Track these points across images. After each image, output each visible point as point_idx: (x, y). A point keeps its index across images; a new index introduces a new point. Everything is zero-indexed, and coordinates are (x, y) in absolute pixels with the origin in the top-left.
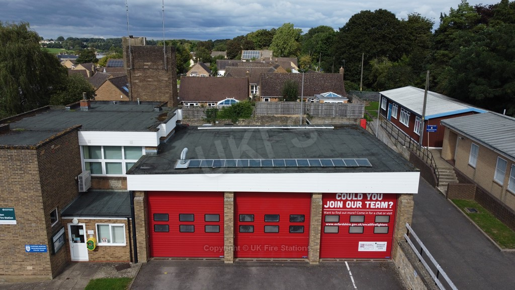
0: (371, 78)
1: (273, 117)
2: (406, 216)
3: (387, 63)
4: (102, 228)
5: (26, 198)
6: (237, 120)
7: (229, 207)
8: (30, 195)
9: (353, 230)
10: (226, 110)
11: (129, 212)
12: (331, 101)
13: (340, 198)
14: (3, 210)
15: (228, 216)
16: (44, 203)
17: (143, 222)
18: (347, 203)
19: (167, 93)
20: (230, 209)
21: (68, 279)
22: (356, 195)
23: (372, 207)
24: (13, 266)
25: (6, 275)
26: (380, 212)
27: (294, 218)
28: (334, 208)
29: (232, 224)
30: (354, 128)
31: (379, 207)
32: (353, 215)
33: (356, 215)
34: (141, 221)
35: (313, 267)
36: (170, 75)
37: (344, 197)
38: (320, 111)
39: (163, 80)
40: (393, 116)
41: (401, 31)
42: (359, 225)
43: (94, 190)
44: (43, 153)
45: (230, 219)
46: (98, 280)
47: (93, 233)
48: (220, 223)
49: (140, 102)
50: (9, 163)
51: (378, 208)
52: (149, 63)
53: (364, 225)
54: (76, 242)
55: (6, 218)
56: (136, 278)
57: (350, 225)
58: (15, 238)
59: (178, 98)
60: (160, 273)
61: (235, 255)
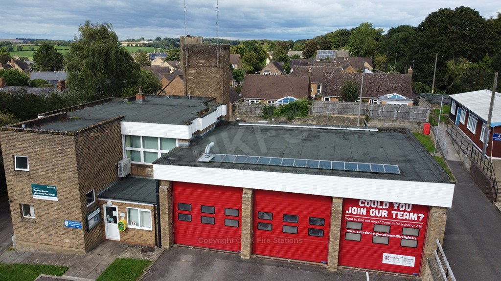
0: (445, 80)
1: (330, 116)
2: (437, 231)
3: (466, 64)
4: (132, 212)
5: (65, 178)
6: (293, 118)
7: (247, 203)
8: (69, 176)
9: (377, 240)
10: (283, 108)
11: (155, 199)
12: (393, 103)
13: (363, 205)
14: (48, 187)
15: (245, 212)
16: (80, 184)
17: (167, 210)
18: (371, 210)
19: (218, 89)
20: (248, 205)
21: (98, 255)
22: (382, 203)
23: (399, 217)
24: (55, 237)
25: (49, 245)
26: (408, 223)
27: (314, 221)
28: (357, 215)
29: (249, 220)
30: (401, 132)
31: (408, 219)
32: (377, 224)
33: (381, 224)
34: (165, 209)
35: (330, 273)
36: (221, 72)
37: (368, 204)
38: (380, 113)
39: (215, 77)
40: (461, 121)
41: (485, 30)
42: (384, 235)
43: (133, 177)
44: (81, 139)
45: (247, 215)
46: (123, 259)
47: (124, 216)
48: (238, 218)
49: (191, 97)
50: (53, 147)
51: (406, 220)
52: (203, 61)
53: (389, 236)
54: (110, 222)
55: (50, 194)
56: (156, 262)
57: (374, 234)
58: (57, 213)
59: (240, 95)
60: (178, 260)
61: (253, 252)
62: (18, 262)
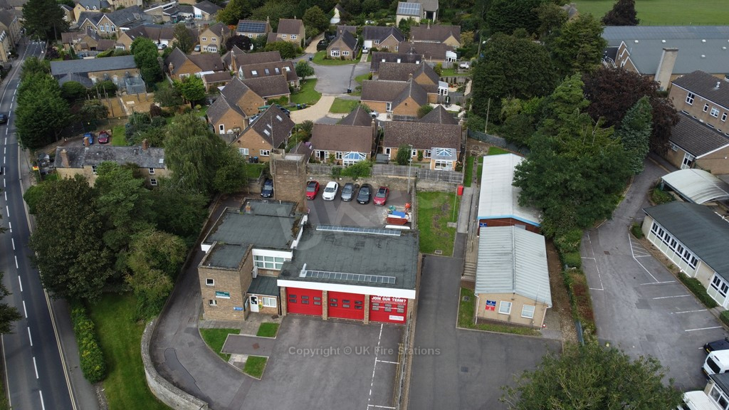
0: (500, 117)
2: (411, 307)
4: (265, 299)
5: (234, 289)
6: (357, 178)
7: (325, 296)
9: (387, 310)
10: (348, 169)
11: (278, 294)
12: (441, 160)
13: (379, 298)
14: (225, 293)
16: (242, 291)
18: (383, 298)
21: (251, 321)
22: (387, 297)
23: (395, 302)
24: (228, 314)
25: (225, 317)
27: (357, 303)
28: (376, 300)
33: (388, 304)
34: (284, 298)
35: (365, 325)
36: (301, 179)
39: (296, 182)
42: (389, 308)
43: (260, 275)
44: (241, 271)
45: (325, 300)
46: (264, 323)
47: (261, 301)
48: (321, 301)
49: (282, 202)
50: (228, 276)
51: (398, 303)
52: (287, 171)
53: (392, 308)
54: (253, 304)
55: (225, 296)
56: (282, 324)
57: (385, 308)
58: (229, 304)
59: (310, 147)
60: (292, 322)
61: (328, 315)
62: (211, 327)
